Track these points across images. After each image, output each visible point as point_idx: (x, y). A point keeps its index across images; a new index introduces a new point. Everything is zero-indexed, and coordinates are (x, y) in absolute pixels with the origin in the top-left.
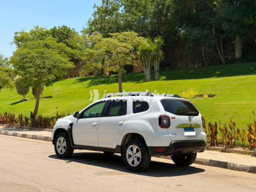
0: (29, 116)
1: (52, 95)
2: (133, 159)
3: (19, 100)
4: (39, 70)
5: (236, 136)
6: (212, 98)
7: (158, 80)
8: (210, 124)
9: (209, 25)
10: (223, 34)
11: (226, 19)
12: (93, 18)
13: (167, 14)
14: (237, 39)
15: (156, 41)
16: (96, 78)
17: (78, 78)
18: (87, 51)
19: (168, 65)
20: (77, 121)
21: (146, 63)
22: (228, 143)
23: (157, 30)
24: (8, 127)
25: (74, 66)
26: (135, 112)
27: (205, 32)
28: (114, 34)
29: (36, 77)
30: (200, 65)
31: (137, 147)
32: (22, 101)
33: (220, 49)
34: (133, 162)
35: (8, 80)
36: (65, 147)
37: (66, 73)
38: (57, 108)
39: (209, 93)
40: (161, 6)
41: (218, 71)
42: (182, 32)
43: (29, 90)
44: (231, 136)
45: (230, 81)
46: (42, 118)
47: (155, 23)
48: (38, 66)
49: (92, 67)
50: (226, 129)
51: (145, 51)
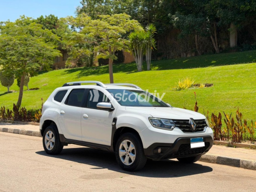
0: (11, 109)
1: (38, 87)
3: (3, 93)
4: (22, 58)
5: (244, 128)
6: (209, 87)
7: (150, 70)
8: (213, 115)
9: (203, 12)
10: (217, 22)
11: (221, 5)
12: (81, 6)
14: (232, 26)
15: (148, 28)
16: (85, 69)
17: (67, 69)
18: (73, 35)
19: (159, 55)
21: (138, 53)
23: (148, 18)
25: (61, 54)
27: (199, 19)
28: (105, 16)
29: (19, 66)
30: (193, 55)
32: (6, 93)
33: (214, 37)
37: (52, 63)
38: (42, 99)
39: (205, 83)
41: (215, 61)
42: (175, 19)
43: (13, 82)
44: (238, 129)
45: (227, 69)
46: (26, 111)
47: (147, 11)
48: (21, 53)
49: (79, 54)
50: (233, 121)
51: (136, 39)
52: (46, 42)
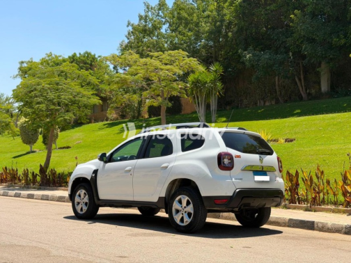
0: (37, 171)
1: (70, 145)
2: (181, 215)
3: (25, 153)
4: (52, 107)
5: (326, 188)
6: (290, 143)
7: (216, 122)
8: (288, 173)
9: (285, 48)
10: (303, 60)
11: (308, 39)
12: (126, 41)
13: (227, 33)
14: (323, 65)
15: (212, 68)
16: (130, 121)
17: (106, 122)
18: (118, 77)
19: (229, 103)
20: (104, 166)
21: (200, 99)
22: (314, 199)
23: (213, 55)
24: (8, 186)
25: (100, 101)
26: (184, 150)
27: (279, 57)
28: (156, 54)
29: (47, 116)
30: (273, 103)
31: (187, 198)
32: (28, 153)
33: (300, 80)
34: (182, 220)
35: (10, 122)
36: (86, 204)
37: (89, 112)
38: (76, 158)
39: (286, 137)
40: (218, 23)
41: (298, 109)
42: (248, 56)
43: (38, 138)
44: (319, 189)
45: (314, 120)
46: (55, 173)
47: (211, 47)
48: (51, 101)
49: (124, 100)
50: (311, 180)
51: (197, 82)
52: (82, 86)
